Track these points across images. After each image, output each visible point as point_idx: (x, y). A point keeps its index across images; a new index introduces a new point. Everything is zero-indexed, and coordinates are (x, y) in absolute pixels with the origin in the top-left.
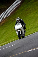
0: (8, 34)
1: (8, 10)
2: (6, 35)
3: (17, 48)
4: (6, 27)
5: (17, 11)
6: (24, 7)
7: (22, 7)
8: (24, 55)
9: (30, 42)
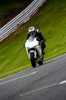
1: (26, 10)
2: (22, 54)
3: (41, 78)
4: (22, 40)
5: (41, 13)
6: (54, 5)
7: (51, 6)
8: (53, 90)
9: (64, 67)
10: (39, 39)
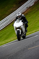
0: (32, 24)
4: (29, 16)
10: (24, 21)
